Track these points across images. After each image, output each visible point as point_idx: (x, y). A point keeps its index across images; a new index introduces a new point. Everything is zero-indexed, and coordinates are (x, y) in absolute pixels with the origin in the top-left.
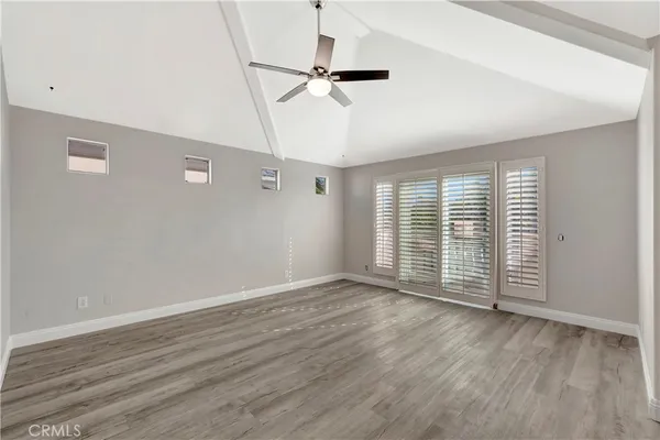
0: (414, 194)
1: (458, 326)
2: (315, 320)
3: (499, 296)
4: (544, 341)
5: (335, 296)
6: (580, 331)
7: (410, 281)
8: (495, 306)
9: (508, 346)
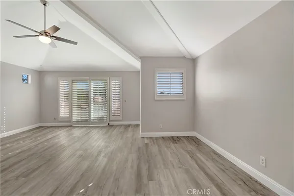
0: (79, 86)
1: (98, 131)
2: (34, 144)
3: (110, 121)
4: (122, 129)
5: (39, 134)
6: (129, 125)
7: (77, 121)
8: (109, 124)
9: (113, 133)
